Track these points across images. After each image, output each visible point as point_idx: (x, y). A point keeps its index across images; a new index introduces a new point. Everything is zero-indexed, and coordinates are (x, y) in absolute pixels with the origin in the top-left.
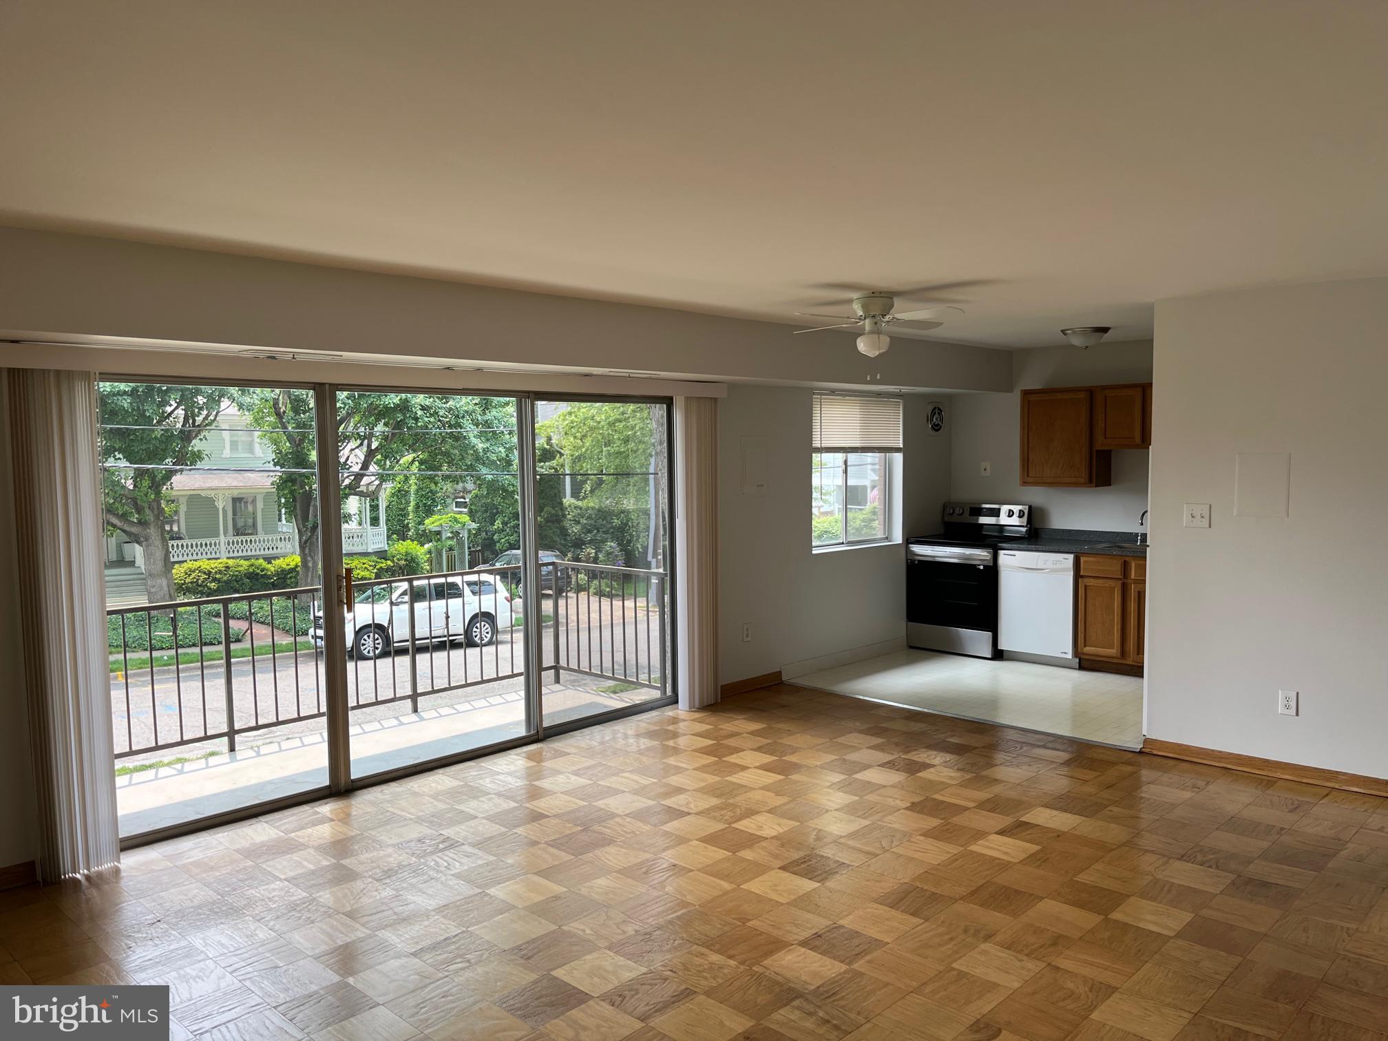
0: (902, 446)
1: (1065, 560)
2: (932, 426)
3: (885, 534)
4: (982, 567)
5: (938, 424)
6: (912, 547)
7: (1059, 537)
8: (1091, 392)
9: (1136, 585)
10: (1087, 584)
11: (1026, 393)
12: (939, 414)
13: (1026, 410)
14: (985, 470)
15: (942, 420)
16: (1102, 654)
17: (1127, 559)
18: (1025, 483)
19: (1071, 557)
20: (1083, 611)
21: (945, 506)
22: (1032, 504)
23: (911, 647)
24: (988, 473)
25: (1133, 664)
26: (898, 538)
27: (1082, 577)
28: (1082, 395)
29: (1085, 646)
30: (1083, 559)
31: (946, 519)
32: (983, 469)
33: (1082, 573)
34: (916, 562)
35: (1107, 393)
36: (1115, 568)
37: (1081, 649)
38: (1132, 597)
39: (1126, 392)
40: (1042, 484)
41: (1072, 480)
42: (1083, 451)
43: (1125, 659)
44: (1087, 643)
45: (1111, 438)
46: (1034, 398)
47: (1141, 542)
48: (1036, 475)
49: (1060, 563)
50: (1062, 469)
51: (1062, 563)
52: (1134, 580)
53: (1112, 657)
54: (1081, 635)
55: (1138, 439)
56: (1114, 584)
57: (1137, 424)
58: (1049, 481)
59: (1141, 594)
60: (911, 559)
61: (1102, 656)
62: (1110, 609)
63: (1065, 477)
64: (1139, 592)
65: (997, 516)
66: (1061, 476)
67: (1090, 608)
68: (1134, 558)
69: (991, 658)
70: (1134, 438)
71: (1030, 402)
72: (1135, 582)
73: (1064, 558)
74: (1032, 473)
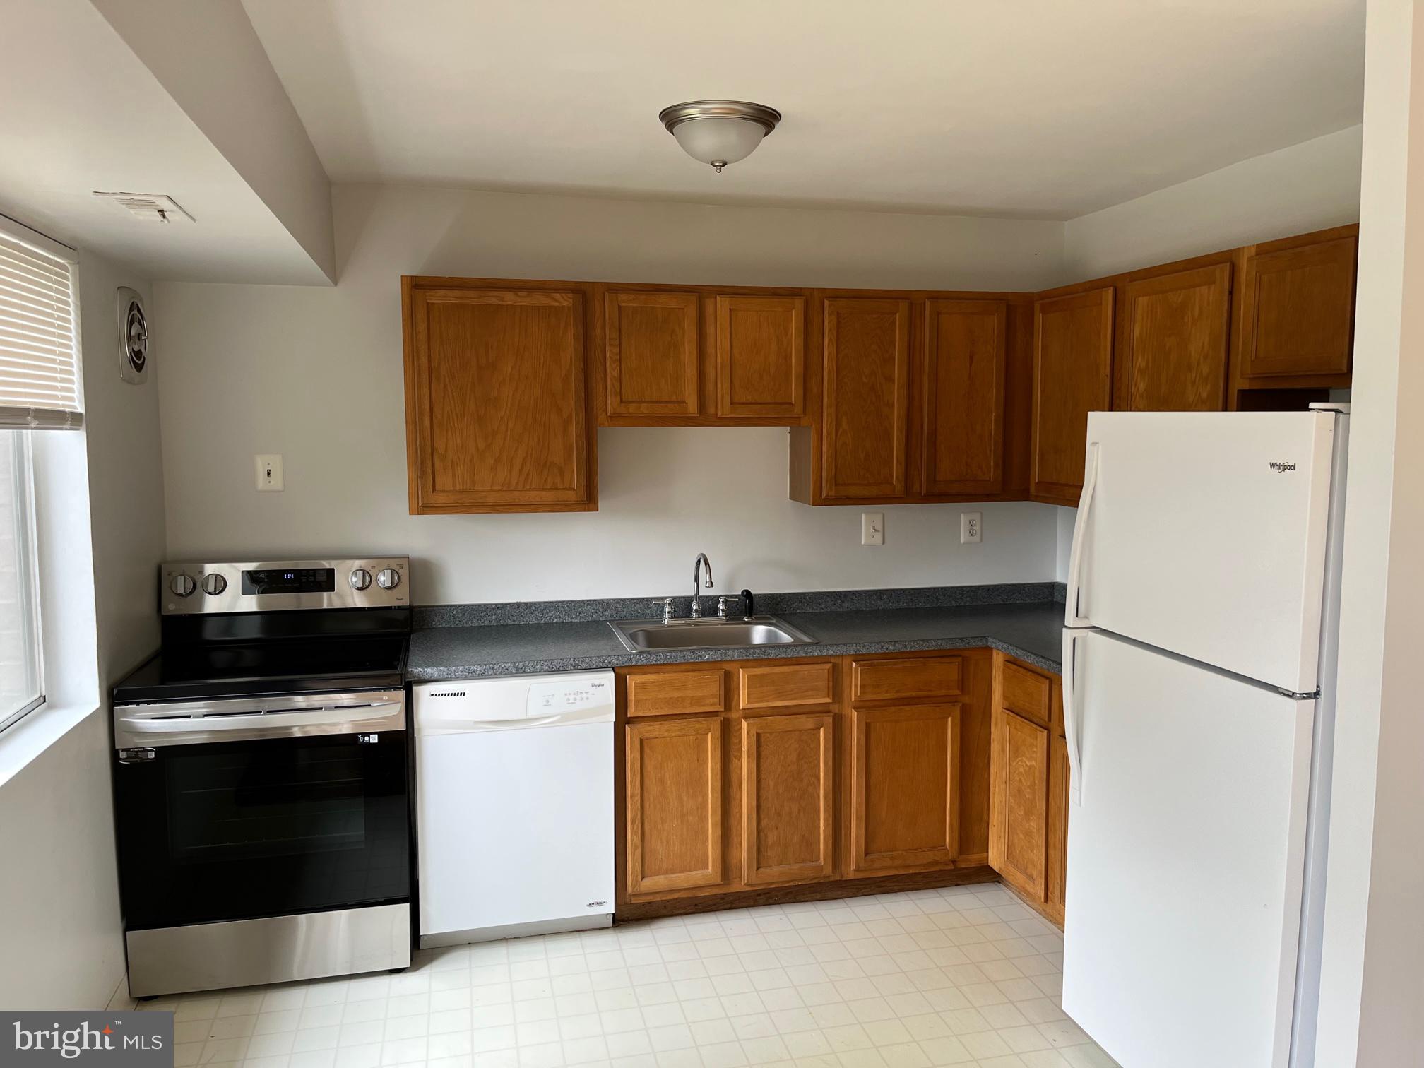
0: (81, 409)
1: (592, 689)
2: (130, 355)
4: (374, 739)
5: (140, 352)
7: (476, 623)
8: (583, 296)
9: (751, 721)
10: (646, 735)
11: (417, 286)
12: (140, 323)
13: (422, 327)
14: (269, 475)
16: (685, 885)
17: (727, 667)
18: (423, 506)
19: (608, 678)
20: (637, 798)
21: (161, 575)
23: (145, 1000)
24: (276, 482)
26: (85, 696)
27: (631, 721)
28: (565, 304)
29: (643, 878)
30: (632, 681)
31: (171, 608)
32: (261, 473)
33: (631, 715)
34: (151, 755)
35: (623, 298)
36: (706, 691)
37: (634, 886)
38: (745, 749)
39: (664, 301)
40: (473, 509)
41: (548, 496)
42: (573, 428)
43: (729, 884)
44: (647, 871)
45: (633, 402)
46: (438, 297)
47: (672, 618)
48: (454, 485)
49: (584, 696)
50: (521, 471)
51: (589, 695)
52: (747, 711)
53: (703, 883)
54: (633, 854)
55: (692, 407)
56: (705, 726)
57: (691, 372)
58: (491, 500)
59: (762, 739)
60: (128, 750)
61: (680, 890)
62: (697, 782)
63: (530, 490)
64: (758, 735)
65: (330, 587)
66: (520, 487)
67: (653, 789)
68: (745, 664)
69: (409, 966)
70: (684, 402)
71: (429, 307)
72: (749, 714)
73: (593, 685)
74: (444, 481)
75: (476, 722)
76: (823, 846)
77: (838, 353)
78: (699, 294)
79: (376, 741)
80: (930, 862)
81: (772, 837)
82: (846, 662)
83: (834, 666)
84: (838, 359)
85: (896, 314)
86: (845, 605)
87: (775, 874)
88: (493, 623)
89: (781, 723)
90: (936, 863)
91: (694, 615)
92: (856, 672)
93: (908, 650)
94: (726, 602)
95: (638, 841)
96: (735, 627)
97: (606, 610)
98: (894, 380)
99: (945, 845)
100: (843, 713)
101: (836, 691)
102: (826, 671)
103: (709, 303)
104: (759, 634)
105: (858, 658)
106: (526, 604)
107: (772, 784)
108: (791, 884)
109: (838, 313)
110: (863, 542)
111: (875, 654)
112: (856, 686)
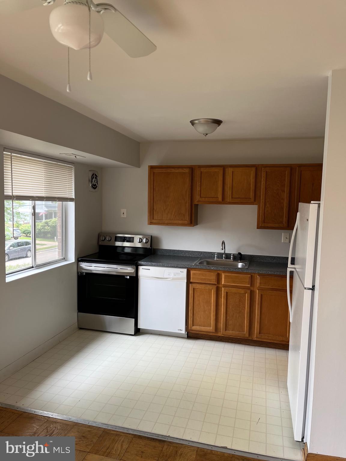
0: (74, 197)
1: (180, 273)
2: (92, 185)
3: (63, 256)
4: (128, 277)
5: (95, 185)
6: (81, 264)
7: (168, 254)
8: (192, 169)
9: (225, 288)
10: (195, 287)
11: (152, 168)
12: (96, 178)
13: (152, 178)
14: (123, 214)
15: (97, 182)
16: (204, 330)
17: (219, 272)
18: (151, 223)
19: (185, 271)
20: (192, 304)
21: (99, 236)
22: (153, 235)
23: (81, 329)
24: (125, 216)
25: (223, 336)
26: (72, 258)
27: (191, 283)
28: (187, 171)
29: (193, 326)
30: (192, 272)
31: (100, 243)
33: (191, 281)
34: (84, 274)
35: (202, 170)
36: (212, 278)
37: (190, 328)
38: (223, 296)
39: (214, 170)
40: (162, 224)
41: (180, 222)
42: (187, 205)
43: (217, 333)
44: (194, 324)
45: (204, 197)
46: (156, 171)
47: (217, 258)
48: (158, 218)
49: (178, 274)
50: (174, 215)
51: (179, 274)
52: (224, 285)
53: (209, 331)
54: (190, 319)
55: (220, 199)
56: (211, 287)
57: (220, 189)
58: (166, 222)
59: (228, 294)
60: (80, 272)
61: (204, 332)
62: (209, 303)
63: (176, 220)
64: (227, 293)
65: (133, 242)
66: (174, 219)
67: (196, 302)
68: (224, 272)
69: (134, 334)
70: (218, 198)
71: (154, 173)
72: (225, 286)
73: (181, 272)
74: (156, 217)
75: (152, 277)
76: (246, 328)
77: (266, 183)
78: (224, 167)
79: (129, 278)
80: (281, 341)
81: (230, 322)
82: (256, 275)
83: (251, 276)
84: (266, 185)
85: (286, 171)
86: (275, 260)
87: (230, 333)
88: (172, 255)
89: (234, 290)
90: (283, 341)
91: (224, 258)
92: (258, 278)
93: (276, 274)
94: (233, 255)
95: (192, 315)
96: (235, 263)
97: (201, 254)
98: (285, 191)
99: (287, 336)
100: (254, 290)
101: (252, 283)
102: (248, 277)
103: (227, 169)
104: (240, 265)
105: (260, 275)
106: (180, 250)
107: (231, 307)
108: (236, 337)
109: (266, 172)
110: (282, 242)
111: (264, 274)
112: (258, 283)
